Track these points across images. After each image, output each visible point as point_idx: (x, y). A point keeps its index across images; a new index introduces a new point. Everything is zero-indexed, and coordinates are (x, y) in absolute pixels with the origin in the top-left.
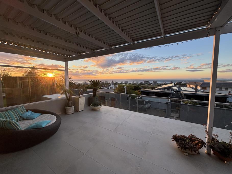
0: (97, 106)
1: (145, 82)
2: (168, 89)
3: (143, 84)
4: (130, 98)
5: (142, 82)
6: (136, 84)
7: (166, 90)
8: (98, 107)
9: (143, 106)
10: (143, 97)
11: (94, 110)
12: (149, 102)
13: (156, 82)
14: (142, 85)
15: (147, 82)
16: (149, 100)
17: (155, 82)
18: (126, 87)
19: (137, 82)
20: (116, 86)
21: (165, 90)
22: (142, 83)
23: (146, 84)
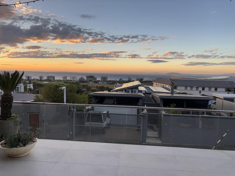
1: (88, 77)
2: (133, 90)
3: (84, 82)
5: (82, 78)
6: (71, 82)
14: (82, 84)
15: (91, 77)
16: (108, 112)
17: (105, 77)
19: (74, 78)
23: (90, 81)
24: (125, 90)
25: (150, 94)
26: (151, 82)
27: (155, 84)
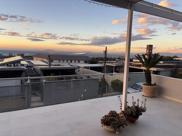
2: (16, 64)
7: (13, 66)
21: (11, 66)
24: (7, 64)
25: (32, 67)
26: (31, 57)
27: (35, 58)
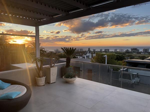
0: (71, 78)
1: (132, 49)
3: (129, 53)
4: (112, 69)
5: (127, 50)
6: (120, 53)
8: (73, 79)
9: (130, 80)
10: (129, 69)
11: (67, 82)
12: (138, 76)
13: (149, 50)
14: (127, 54)
15: (135, 50)
16: (138, 74)
17: (147, 49)
18: (106, 56)
19: (122, 50)
20: (93, 54)
22: (127, 52)
23: (134, 52)
